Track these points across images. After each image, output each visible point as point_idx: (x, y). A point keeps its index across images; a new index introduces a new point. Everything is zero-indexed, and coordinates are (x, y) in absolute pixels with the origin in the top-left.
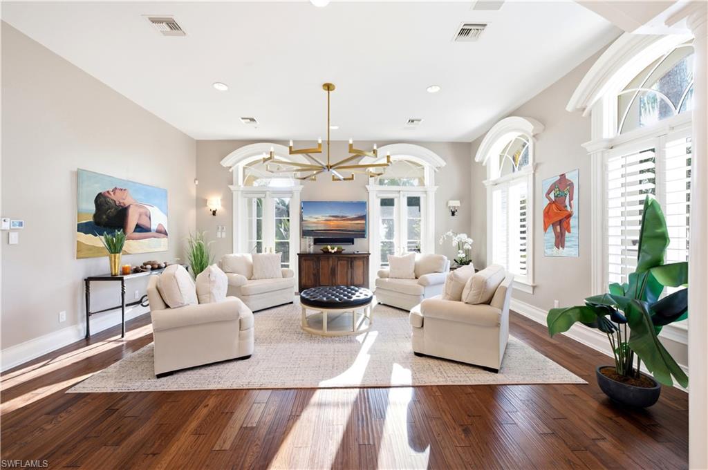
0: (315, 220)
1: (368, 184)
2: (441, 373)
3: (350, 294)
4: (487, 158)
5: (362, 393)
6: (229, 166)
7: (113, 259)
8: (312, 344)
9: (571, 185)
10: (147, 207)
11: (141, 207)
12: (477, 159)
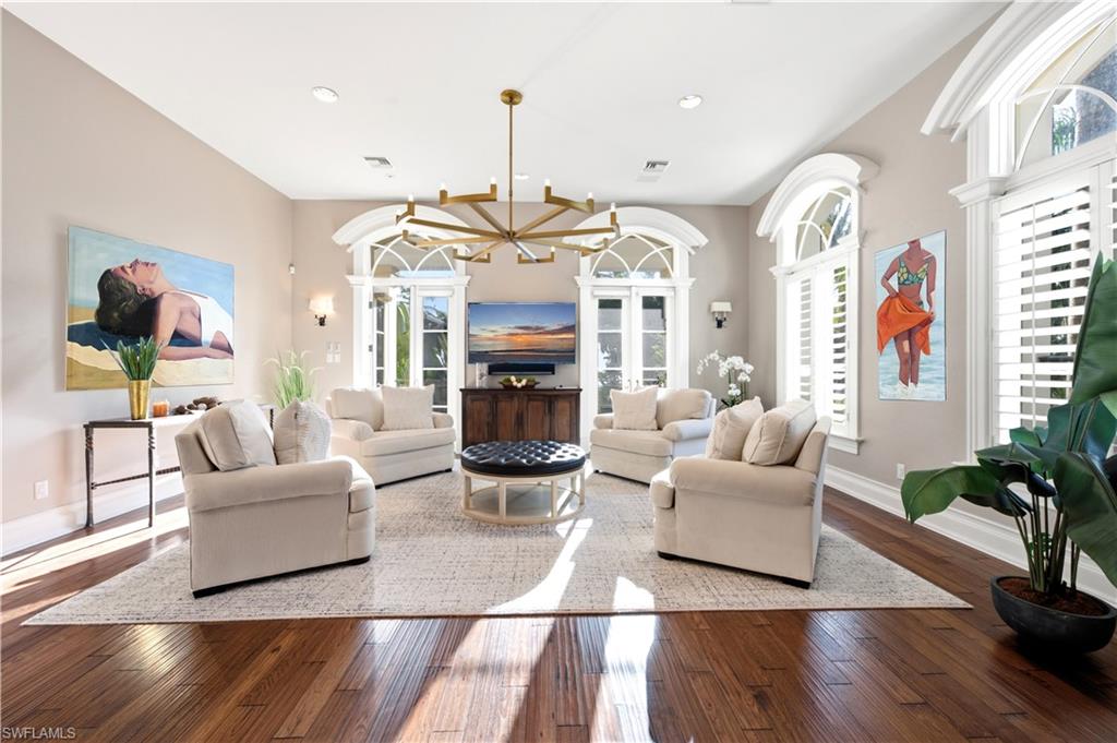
0: (491, 335)
1: (579, 275)
2: (708, 589)
3: (546, 454)
4: (777, 228)
5: (564, 624)
6: (346, 242)
7: (135, 390)
8: (480, 538)
9: (932, 261)
10: (195, 298)
11: (181, 297)
12: (761, 231)
